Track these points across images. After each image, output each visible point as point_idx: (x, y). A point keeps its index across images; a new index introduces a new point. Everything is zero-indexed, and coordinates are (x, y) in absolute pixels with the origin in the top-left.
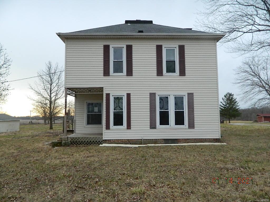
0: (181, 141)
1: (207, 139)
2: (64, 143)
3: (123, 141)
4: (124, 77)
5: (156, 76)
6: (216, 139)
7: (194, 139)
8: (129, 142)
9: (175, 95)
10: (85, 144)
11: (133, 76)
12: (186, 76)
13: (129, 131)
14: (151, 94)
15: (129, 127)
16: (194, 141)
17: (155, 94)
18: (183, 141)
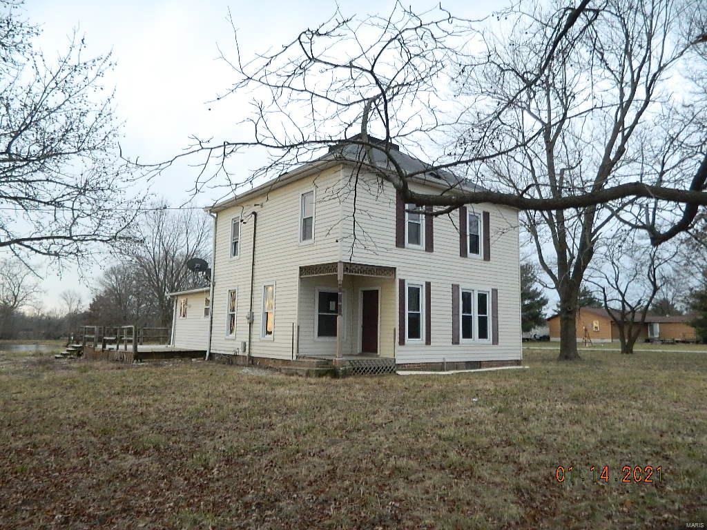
0: (484, 364)
1: (509, 361)
2: (343, 371)
3: (420, 366)
4: (423, 252)
5: (459, 258)
6: (518, 360)
7: (497, 361)
8: (427, 368)
11: (434, 253)
12: (490, 262)
13: (428, 347)
14: (453, 286)
15: (428, 342)
16: (497, 364)
17: (458, 286)
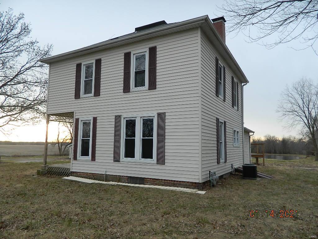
0: (148, 181)
1: (183, 182)
3: (87, 175)
4: (92, 98)
5: (123, 94)
6: (196, 183)
7: (165, 180)
8: (93, 177)
9: (144, 117)
10: (57, 175)
11: (101, 96)
12: (157, 89)
13: (93, 163)
14: (116, 116)
15: (93, 159)
16: (165, 183)
17: (120, 117)
18: (151, 181)
